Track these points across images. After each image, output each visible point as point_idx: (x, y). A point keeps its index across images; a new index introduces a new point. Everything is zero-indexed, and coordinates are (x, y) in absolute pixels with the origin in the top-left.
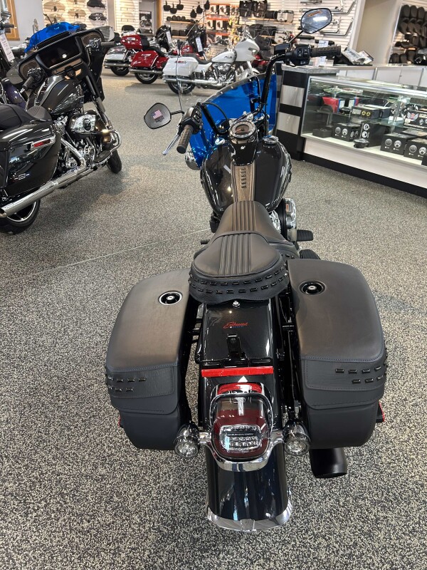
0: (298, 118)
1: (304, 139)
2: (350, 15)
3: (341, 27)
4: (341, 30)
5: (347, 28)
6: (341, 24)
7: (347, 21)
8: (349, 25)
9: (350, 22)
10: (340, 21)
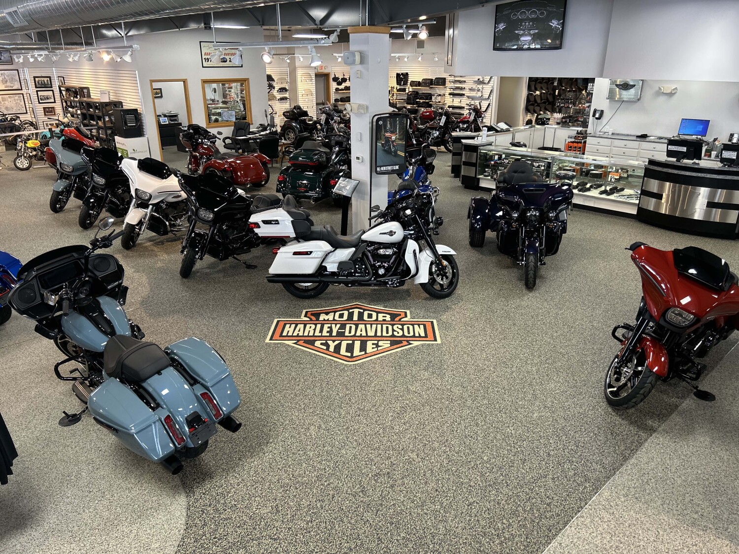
0: (475, 168)
1: (479, 179)
2: (489, 84)
3: (483, 93)
4: (484, 95)
5: (489, 93)
6: (483, 91)
7: (489, 89)
8: (490, 91)
9: (490, 89)
10: (483, 88)
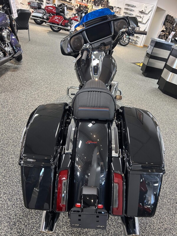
2: (148, 15)
4: (143, 21)
6: (144, 18)
7: (147, 18)
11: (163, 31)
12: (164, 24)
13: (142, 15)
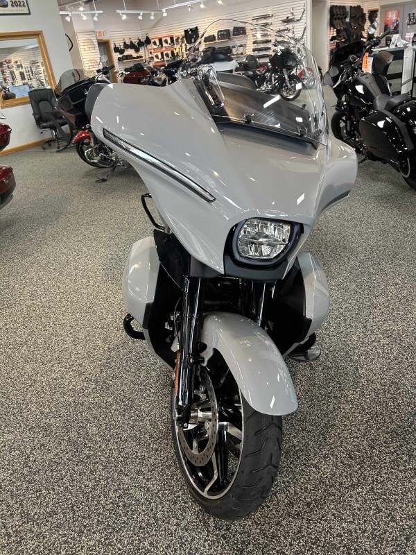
6: (295, 30)
9: (303, 27)
11: (333, 38)
12: (332, 25)
13: (290, 26)
